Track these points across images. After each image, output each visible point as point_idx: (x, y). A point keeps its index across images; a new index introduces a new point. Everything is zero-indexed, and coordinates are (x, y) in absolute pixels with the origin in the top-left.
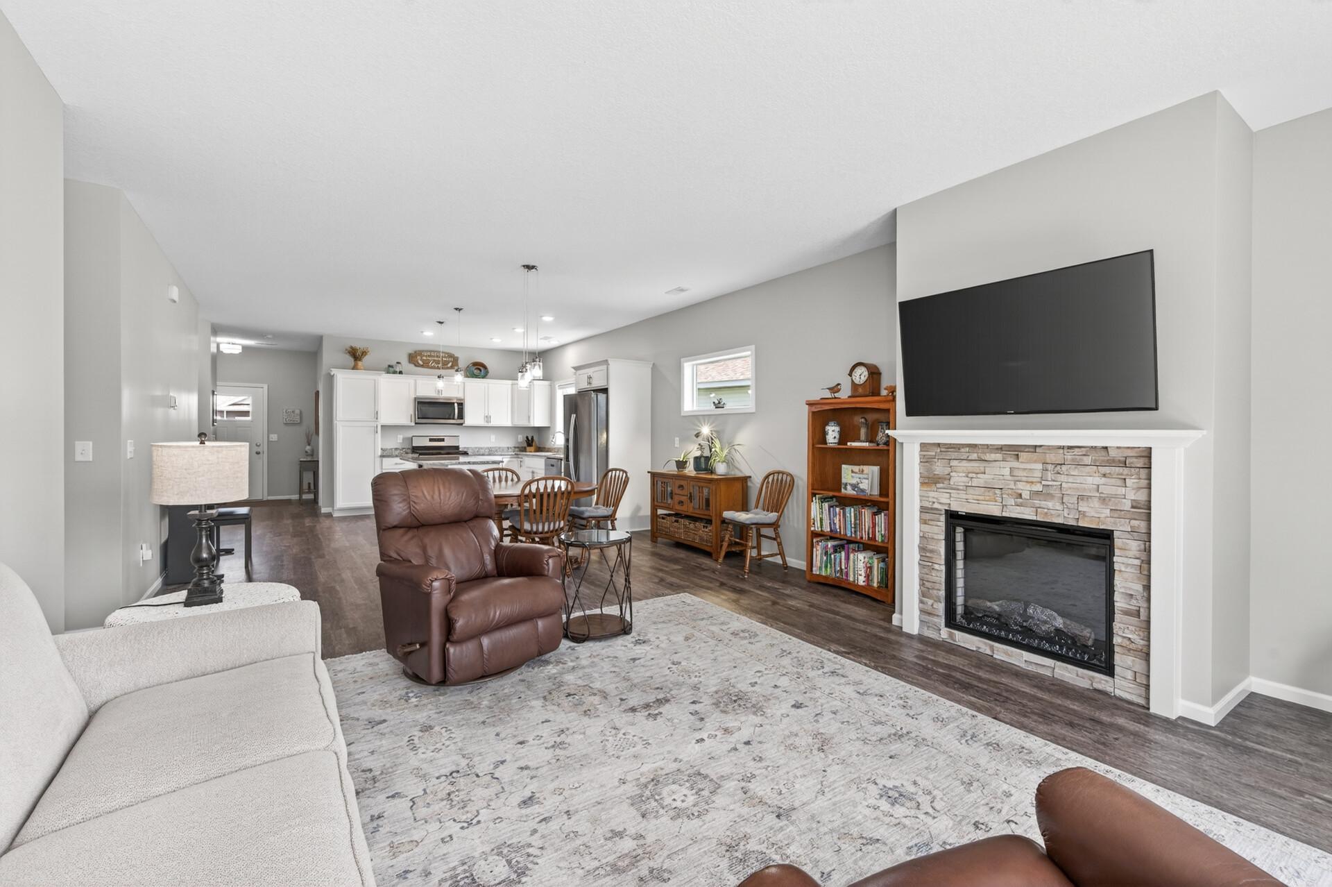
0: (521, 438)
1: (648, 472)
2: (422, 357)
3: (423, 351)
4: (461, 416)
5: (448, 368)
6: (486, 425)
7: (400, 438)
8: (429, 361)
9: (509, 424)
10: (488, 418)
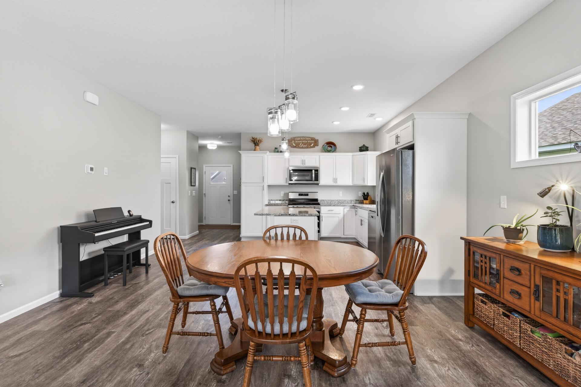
0: (360, 194)
1: (462, 238)
2: (295, 142)
3: (296, 137)
4: (317, 178)
5: (311, 147)
6: (334, 184)
7: (282, 194)
8: (299, 144)
9: (350, 183)
10: (335, 180)
